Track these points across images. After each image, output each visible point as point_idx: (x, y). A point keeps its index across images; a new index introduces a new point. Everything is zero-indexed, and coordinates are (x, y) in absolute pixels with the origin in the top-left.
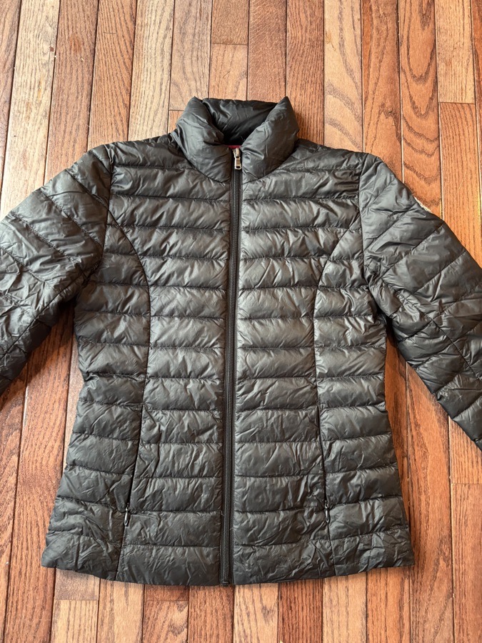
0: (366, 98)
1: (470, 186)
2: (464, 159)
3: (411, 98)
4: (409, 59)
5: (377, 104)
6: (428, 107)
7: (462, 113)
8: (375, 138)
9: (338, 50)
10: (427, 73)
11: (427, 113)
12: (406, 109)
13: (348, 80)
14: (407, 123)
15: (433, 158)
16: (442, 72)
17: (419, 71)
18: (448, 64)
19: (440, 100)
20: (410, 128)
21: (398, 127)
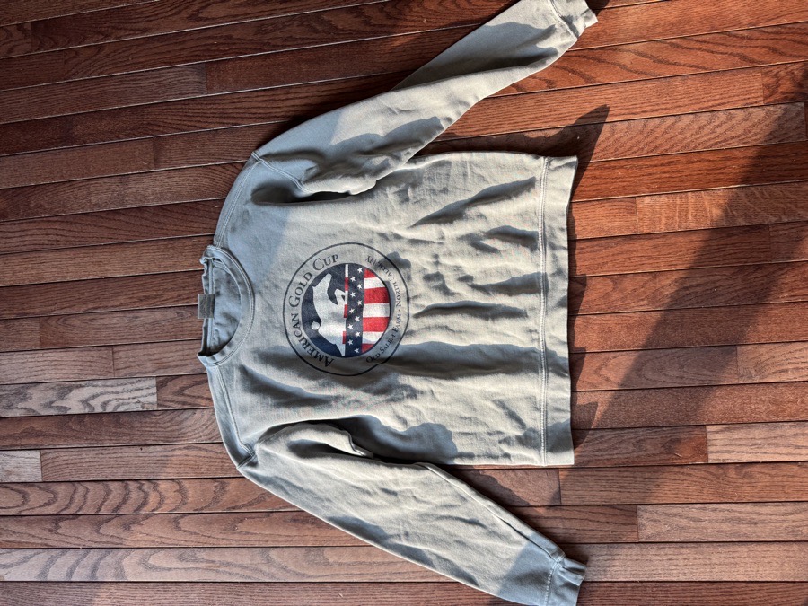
0: (46, 545)
1: (110, 456)
2: (87, 460)
3: (42, 506)
4: (9, 508)
5: (51, 536)
6: (48, 491)
7: (49, 461)
8: (78, 538)
9: (9, 570)
10: (19, 492)
11: (52, 492)
12: (51, 510)
13: (33, 561)
14: (62, 510)
15: (89, 487)
16: (17, 478)
17: (18, 499)
18: (9, 472)
19: (40, 480)
20: (67, 507)
21: (67, 517)
